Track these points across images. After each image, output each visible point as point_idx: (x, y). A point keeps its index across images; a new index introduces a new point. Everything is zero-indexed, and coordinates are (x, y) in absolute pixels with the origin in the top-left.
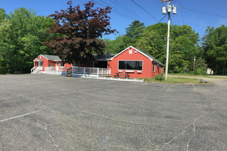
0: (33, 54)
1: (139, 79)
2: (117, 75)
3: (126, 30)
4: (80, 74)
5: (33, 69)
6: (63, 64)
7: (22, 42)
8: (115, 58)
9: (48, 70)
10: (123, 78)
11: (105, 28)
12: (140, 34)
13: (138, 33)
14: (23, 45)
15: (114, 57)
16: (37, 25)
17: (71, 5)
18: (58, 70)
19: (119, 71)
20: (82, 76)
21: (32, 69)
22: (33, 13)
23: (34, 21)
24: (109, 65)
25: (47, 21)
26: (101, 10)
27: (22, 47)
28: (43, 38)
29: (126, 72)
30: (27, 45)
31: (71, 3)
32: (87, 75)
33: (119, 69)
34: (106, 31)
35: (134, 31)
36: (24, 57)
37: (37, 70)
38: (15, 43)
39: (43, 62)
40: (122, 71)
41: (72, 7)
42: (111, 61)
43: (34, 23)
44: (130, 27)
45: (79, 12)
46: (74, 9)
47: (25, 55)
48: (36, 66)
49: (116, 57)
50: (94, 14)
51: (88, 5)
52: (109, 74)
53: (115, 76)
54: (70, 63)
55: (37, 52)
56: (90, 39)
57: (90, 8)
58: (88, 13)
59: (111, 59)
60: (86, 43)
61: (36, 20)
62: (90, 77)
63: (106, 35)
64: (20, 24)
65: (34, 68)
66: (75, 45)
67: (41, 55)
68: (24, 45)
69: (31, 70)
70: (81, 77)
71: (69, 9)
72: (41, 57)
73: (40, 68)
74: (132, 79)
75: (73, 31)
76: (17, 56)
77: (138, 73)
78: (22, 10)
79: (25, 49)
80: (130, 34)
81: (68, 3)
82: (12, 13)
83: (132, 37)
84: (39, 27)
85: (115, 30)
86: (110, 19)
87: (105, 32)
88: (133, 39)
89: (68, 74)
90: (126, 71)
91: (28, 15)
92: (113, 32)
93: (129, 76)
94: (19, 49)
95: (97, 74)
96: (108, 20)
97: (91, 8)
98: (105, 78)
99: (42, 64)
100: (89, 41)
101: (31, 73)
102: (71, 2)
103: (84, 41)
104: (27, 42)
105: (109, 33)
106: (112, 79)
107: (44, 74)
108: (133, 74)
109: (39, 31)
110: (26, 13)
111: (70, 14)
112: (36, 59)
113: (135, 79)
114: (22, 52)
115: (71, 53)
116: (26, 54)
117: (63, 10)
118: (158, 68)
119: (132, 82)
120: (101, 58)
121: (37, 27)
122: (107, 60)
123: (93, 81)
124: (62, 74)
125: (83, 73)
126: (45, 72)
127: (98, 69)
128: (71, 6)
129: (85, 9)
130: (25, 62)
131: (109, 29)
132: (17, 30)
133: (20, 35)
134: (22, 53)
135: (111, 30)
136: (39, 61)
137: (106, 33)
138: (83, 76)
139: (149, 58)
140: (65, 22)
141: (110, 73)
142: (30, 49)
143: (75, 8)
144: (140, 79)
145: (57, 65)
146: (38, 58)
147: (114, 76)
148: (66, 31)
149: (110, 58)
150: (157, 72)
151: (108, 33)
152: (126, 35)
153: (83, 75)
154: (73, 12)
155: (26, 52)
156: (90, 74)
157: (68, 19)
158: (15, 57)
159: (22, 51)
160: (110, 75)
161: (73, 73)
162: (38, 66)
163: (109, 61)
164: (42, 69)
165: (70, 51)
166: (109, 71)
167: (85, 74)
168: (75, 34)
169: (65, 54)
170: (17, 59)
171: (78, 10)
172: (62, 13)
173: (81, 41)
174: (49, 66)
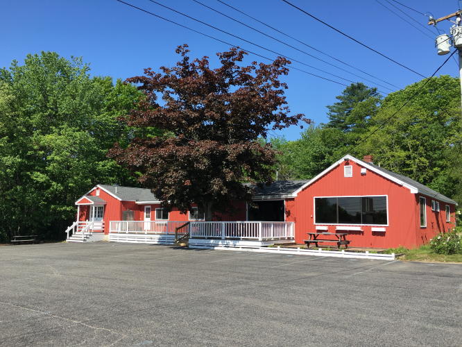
0: (76, 182)
1: (378, 252)
2: (314, 241)
3: (328, 110)
4: (212, 241)
5: (73, 227)
6: (164, 211)
7: (42, 148)
8: (303, 190)
9: (119, 231)
10: (332, 249)
11: (274, 113)
12: (368, 117)
13: (361, 118)
14: (45, 156)
15: (300, 190)
16: (91, 102)
17: (186, 55)
18: (150, 230)
19: (318, 228)
20: (217, 245)
21: (69, 229)
22: (82, 68)
23: (84, 91)
24: (289, 214)
25: (120, 92)
26: (263, 67)
27: (41, 164)
28: (108, 138)
29: (338, 231)
30: (57, 158)
31: (187, 51)
32: (231, 243)
33: (316, 222)
34: (276, 120)
35: (350, 112)
36: (47, 193)
37: (84, 231)
38: (22, 150)
39: (105, 205)
40: (325, 228)
41: (190, 62)
42: (293, 199)
43: (82, 97)
44: (338, 104)
45: (207, 74)
46: (193, 65)
47: (49, 186)
48: (84, 217)
49: (306, 188)
50: (245, 78)
51: (228, 55)
52: (289, 239)
53: (308, 243)
54: (184, 211)
55: (86, 178)
56: (236, 142)
57: (233, 64)
58: (229, 75)
59: (295, 195)
60: (225, 154)
61: (88, 87)
62: (240, 249)
63: (277, 130)
64: (40, 97)
65: (74, 224)
66: (198, 162)
67: (98, 186)
68: (49, 158)
69: (67, 231)
70: (216, 248)
71: (182, 65)
72: (98, 193)
73: (94, 224)
74: (359, 252)
75: (191, 122)
76: (25, 190)
77: (375, 233)
78: (49, 59)
79: (50, 168)
80: (339, 122)
81: (178, 51)
82: (18, 65)
83: (347, 128)
84: (97, 107)
85: (299, 116)
86: (286, 88)
87: (273, 123)
88: (349, 135)
89: (179, 240)
90: (339, 228)
91: (65, 73)
92: (294, 120)
93: (349, 242)
94: (31, 169)
95: (257, 240)
96: (281, 92)
97: (237, 63)
98: (279, 250)
99: (101, 212)
100: (233, 149)
101: (65, 238)
102: (185, 49)
103: (221, 148)
104: (59, 150)
105: (284, 124)
106: (299, 251)
107: (106, 242)
108: (358, 235)
109: (96, 118)
110: (61, 68)
111: (183, 77)
112: (84, 197)
113: (367, 252)
114: (40, 177)
115: (188, 183)
116: (54, 183)
117: (166, 68)
118: (437, 214)
119: (359, 260)
120: (265, 194)
121: (90, 108)
122: (284, 196)
123: (250, 259)
124: (162, 243)
125: (220, 239)
126: (109, 237)
127: (260, 223)
128: (187, 59)
129: (220, 66)
130: (47, 207)
131: (284, 116)
132: (28, 114)
133: (37, 129)
134: (42, 180)
135: (289, 115)
136: (93, 203)
137: (276, 126)
138: (221, 247)
139: (405, 185)
140: (171, 99)
141: (292, 236)
142: (68, 168)
143: (197, 64)
144: (382, 252)
145: (147, 217)
146: (88, 195)
147: (306, 242)
148: (174, 123)
149: (291, 193)
150: (436, 226)
151: (282, 124)
152: (330, 126)
153: (220, 242)
154: (191, 73)
155: (53, 177)
156: (239, 239)
157: (178, 92)
158: (16, 190)
159: (42, 173)
160: (294, 241)
161: (193, 238)
162: (88, 218)
163: (287, 200)
164: (100, 228)
165: (186, 177)
166: (290, 231)
167: (226, 239)
168: (196, 129)
169: (170, 186)
170: (24, 198)
171: (203, 68)
172: (164, 74)
173: (211, 150)
174: (123, 217)
